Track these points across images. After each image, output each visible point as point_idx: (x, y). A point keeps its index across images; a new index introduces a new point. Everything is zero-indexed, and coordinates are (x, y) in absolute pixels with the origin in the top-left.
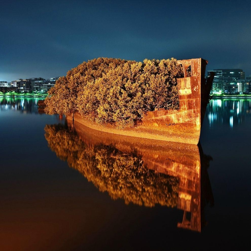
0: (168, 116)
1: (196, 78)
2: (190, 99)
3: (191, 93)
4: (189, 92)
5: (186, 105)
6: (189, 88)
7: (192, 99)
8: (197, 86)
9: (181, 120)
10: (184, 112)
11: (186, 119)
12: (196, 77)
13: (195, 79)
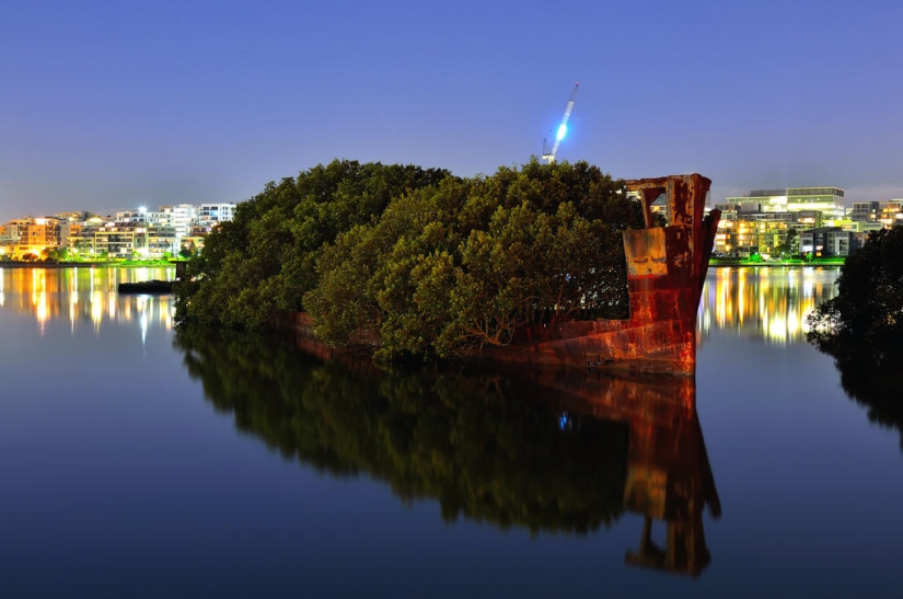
0: (591, 336)
1: (680, 231)
2: (663, 292)
3: (665, 272)
4: (660, 269)
5: (649, 308)
6: (660, 260)
7: (668, 291)
8: (686, 254)
9: (634, 350)
10: (642, 328)
11: (648, 346)
12: (682, 228)
13: (679, 235)
